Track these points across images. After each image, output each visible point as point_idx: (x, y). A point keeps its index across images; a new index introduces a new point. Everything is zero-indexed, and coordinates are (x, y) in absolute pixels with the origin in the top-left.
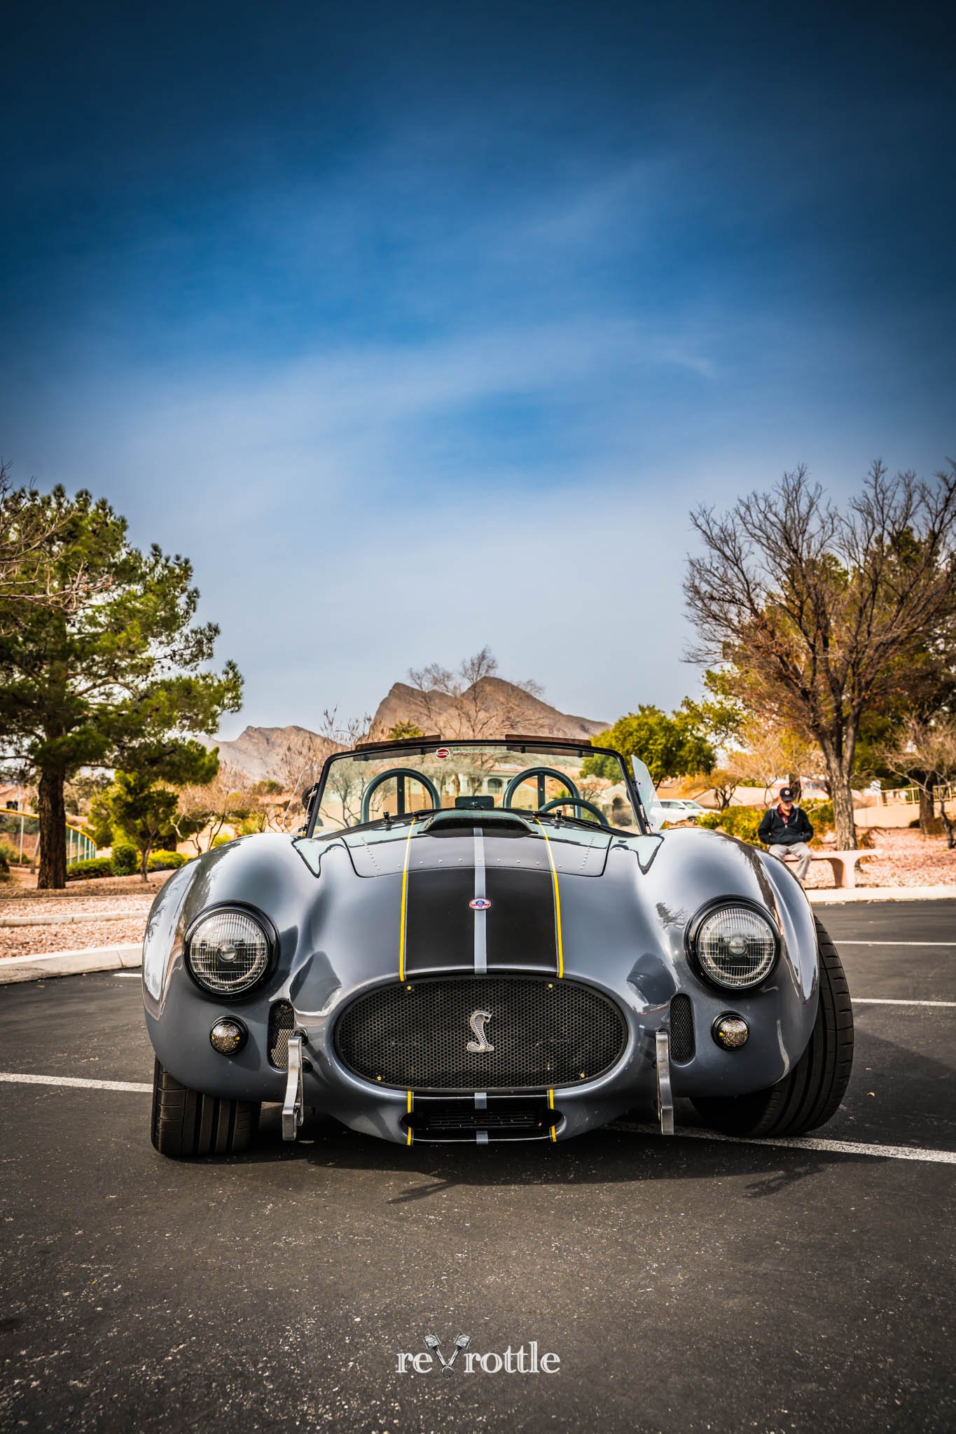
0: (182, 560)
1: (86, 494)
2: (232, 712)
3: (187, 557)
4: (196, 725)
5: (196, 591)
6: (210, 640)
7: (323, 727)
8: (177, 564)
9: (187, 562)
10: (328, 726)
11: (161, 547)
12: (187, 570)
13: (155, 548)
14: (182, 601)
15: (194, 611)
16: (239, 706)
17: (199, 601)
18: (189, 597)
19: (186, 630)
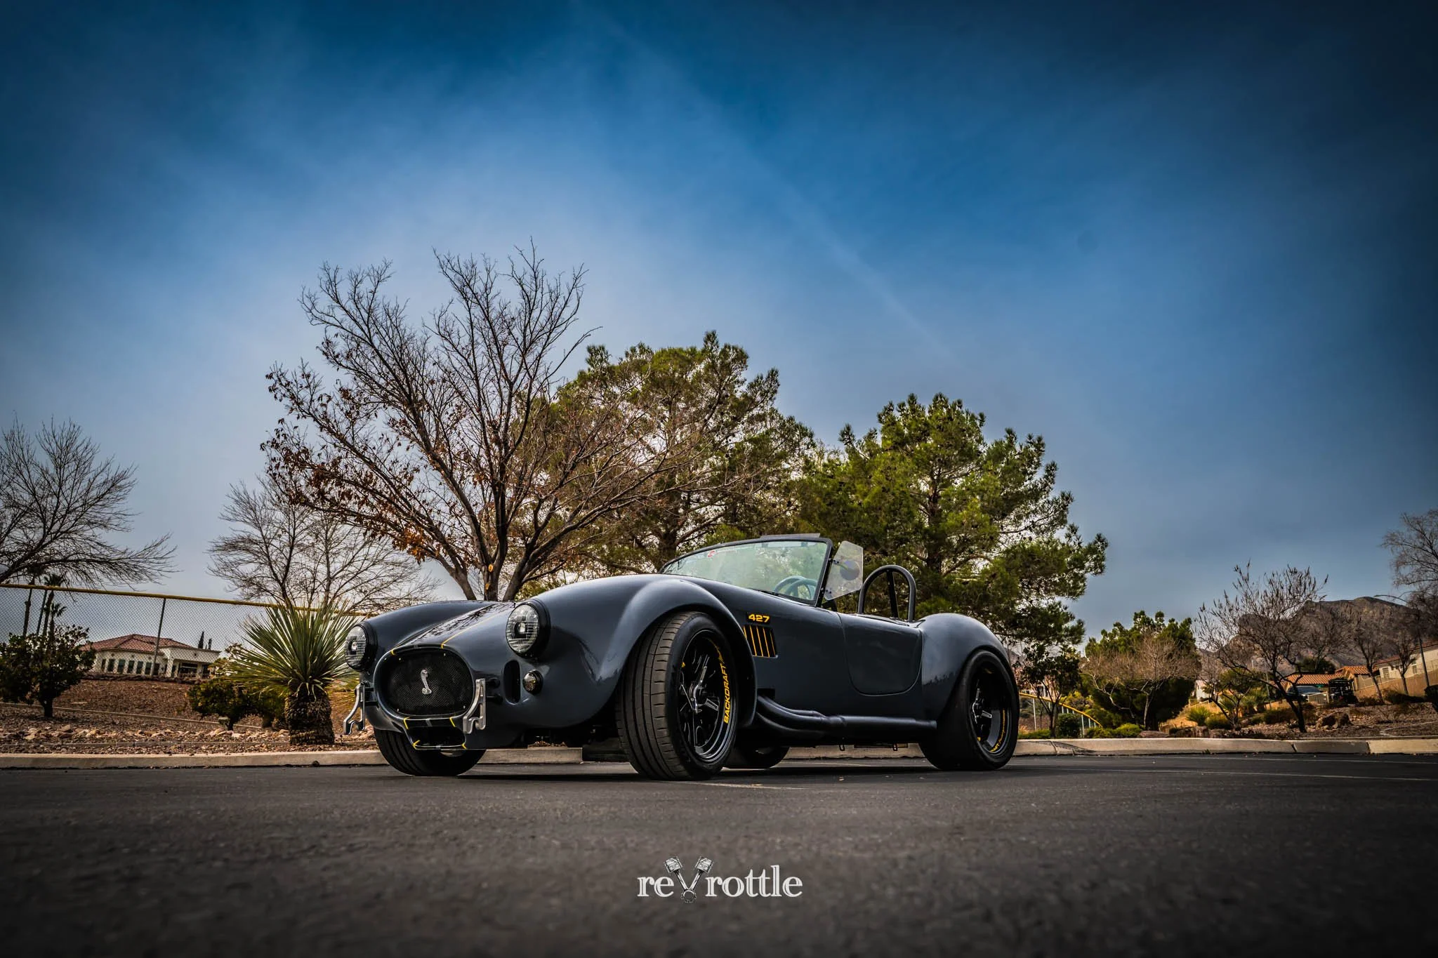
0: (1035, 438)
1: (941, 397)
2: (1096, 574)
3: (1039, 435)
4: (1062, 589)
5: (1053, 465)
6: (1065, 507)
7: (1237, 584)
8: (1031, 443)
9: (1040, 439)
10: (1242, 583)
11: (1014, 430)
12: (1039, 445)
13: (1010, 432)
14: (1039, 475)
15: (1053, 482)
16: (1102, 567)
17: (1057, 473)
18: (1047, 471)
19: (1041, 502)
